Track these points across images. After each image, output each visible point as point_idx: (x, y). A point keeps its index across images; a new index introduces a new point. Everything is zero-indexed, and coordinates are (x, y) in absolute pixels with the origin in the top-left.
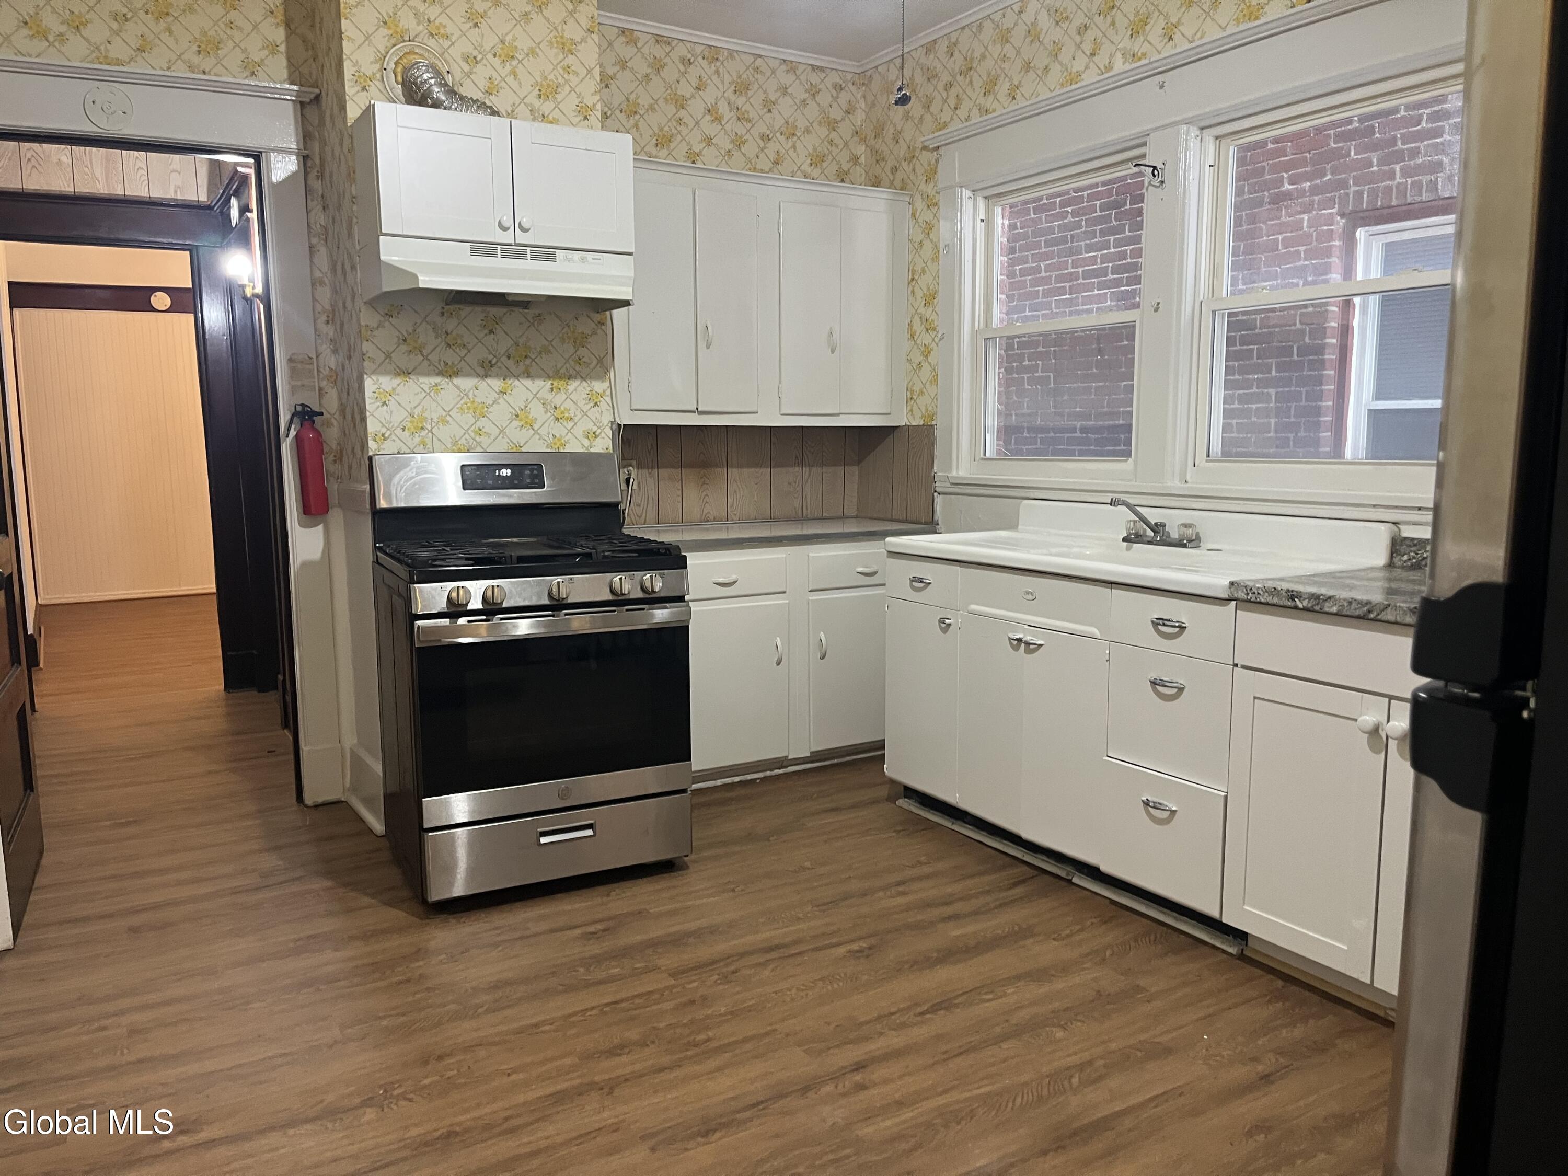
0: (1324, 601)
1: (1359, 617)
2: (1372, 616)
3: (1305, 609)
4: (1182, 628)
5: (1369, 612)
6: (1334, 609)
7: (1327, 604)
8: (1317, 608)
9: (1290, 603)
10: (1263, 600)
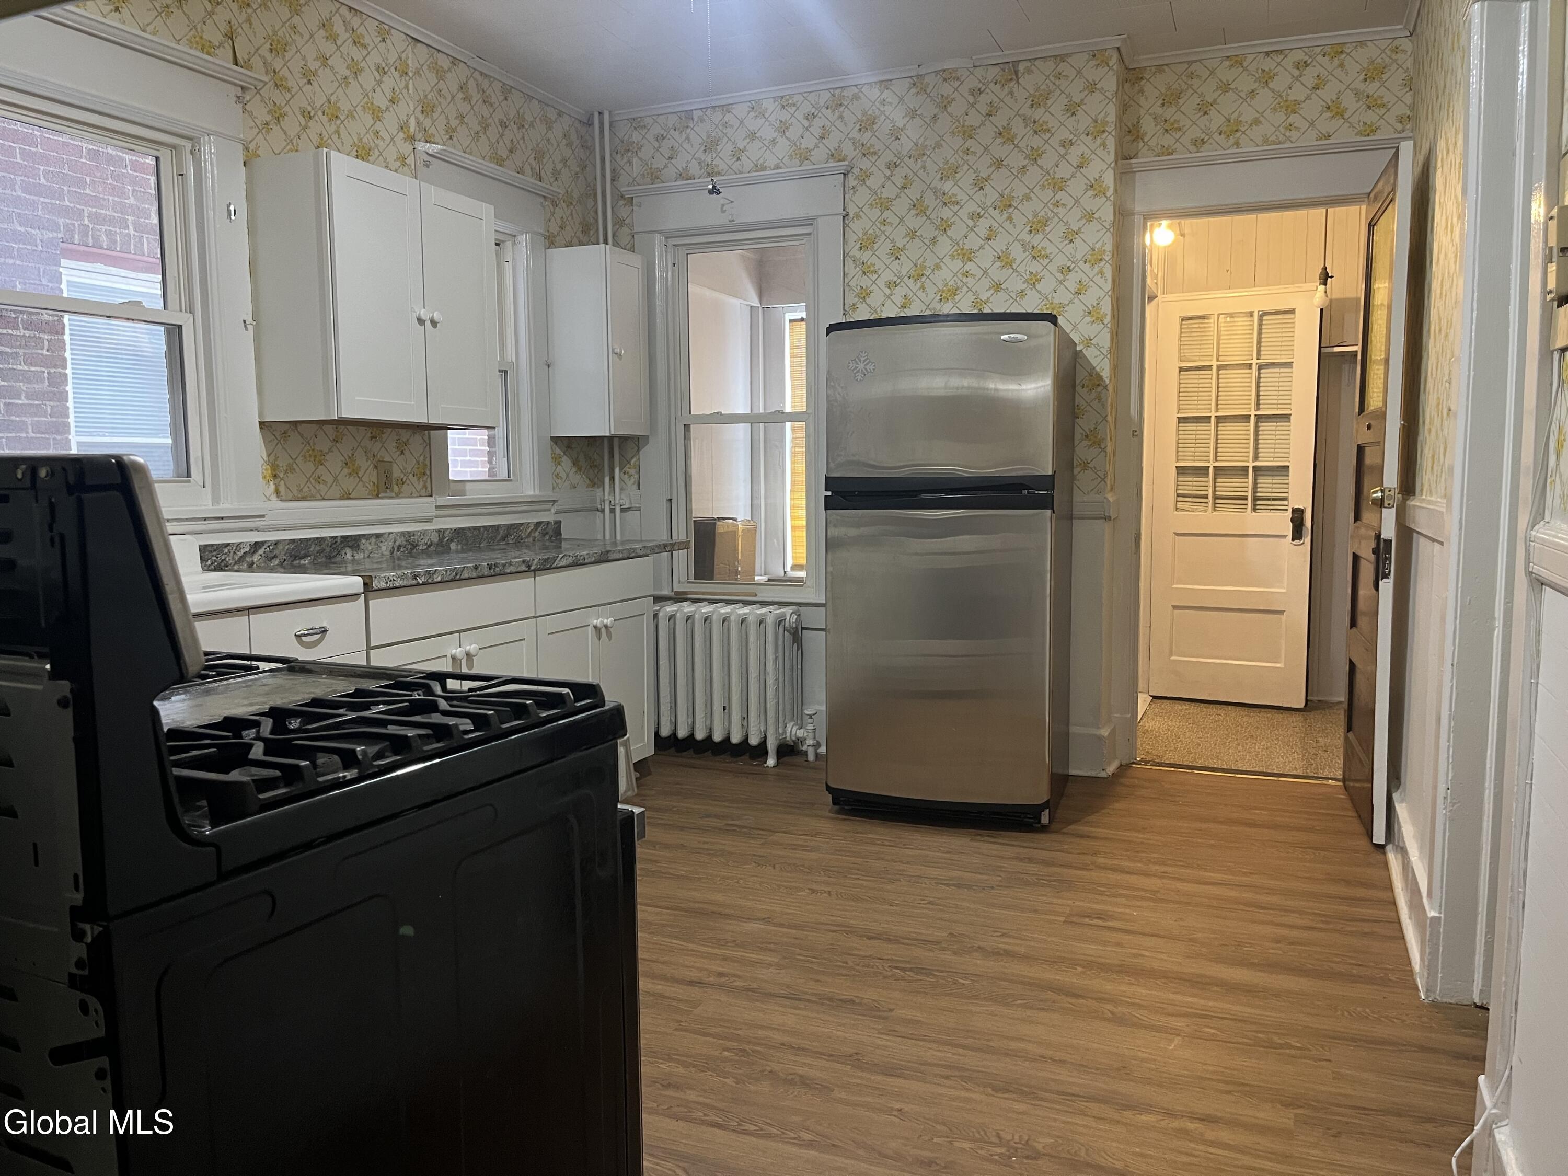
0: (434, 574)
1: (452, 580)
2: (458, 577)
3: (423, 584)
4: (324, 631)
5: (456, 574)
6: (439, 579)
7: (435, 576)
8: (430, 581)
9: (414, 582)
10: (397, 585)
